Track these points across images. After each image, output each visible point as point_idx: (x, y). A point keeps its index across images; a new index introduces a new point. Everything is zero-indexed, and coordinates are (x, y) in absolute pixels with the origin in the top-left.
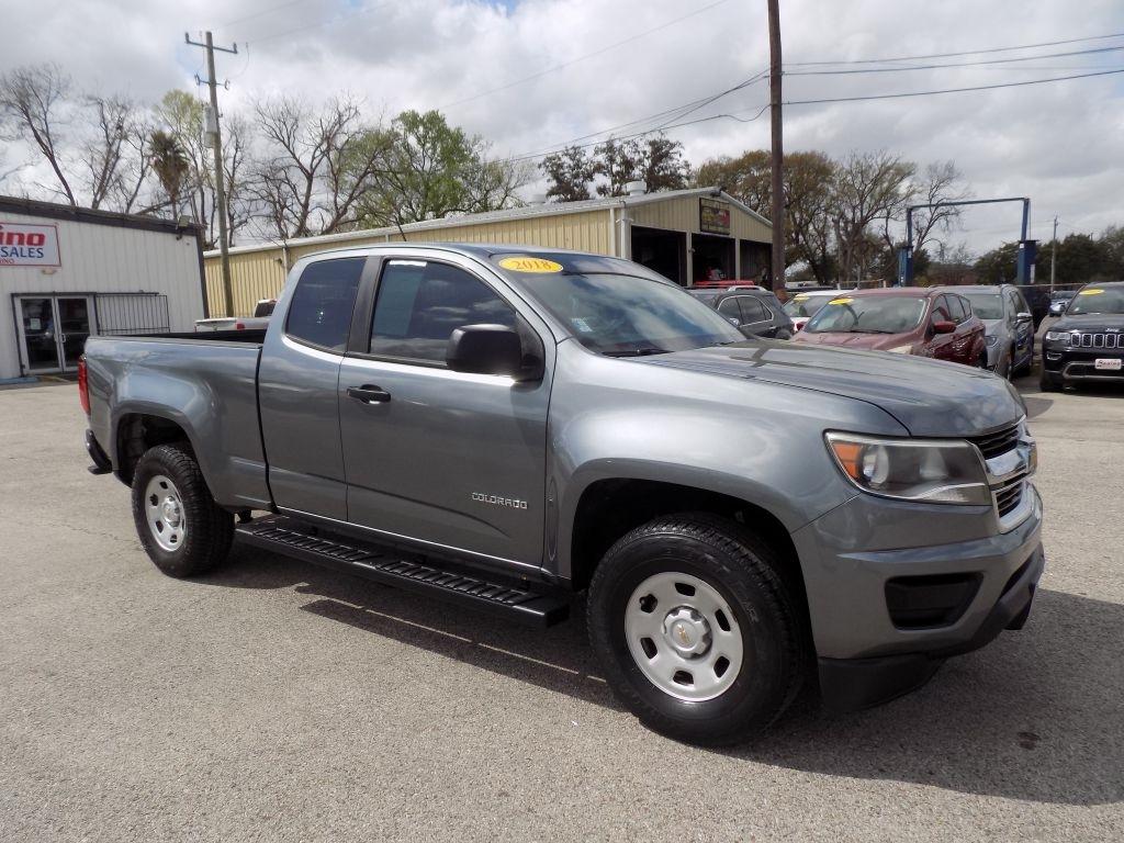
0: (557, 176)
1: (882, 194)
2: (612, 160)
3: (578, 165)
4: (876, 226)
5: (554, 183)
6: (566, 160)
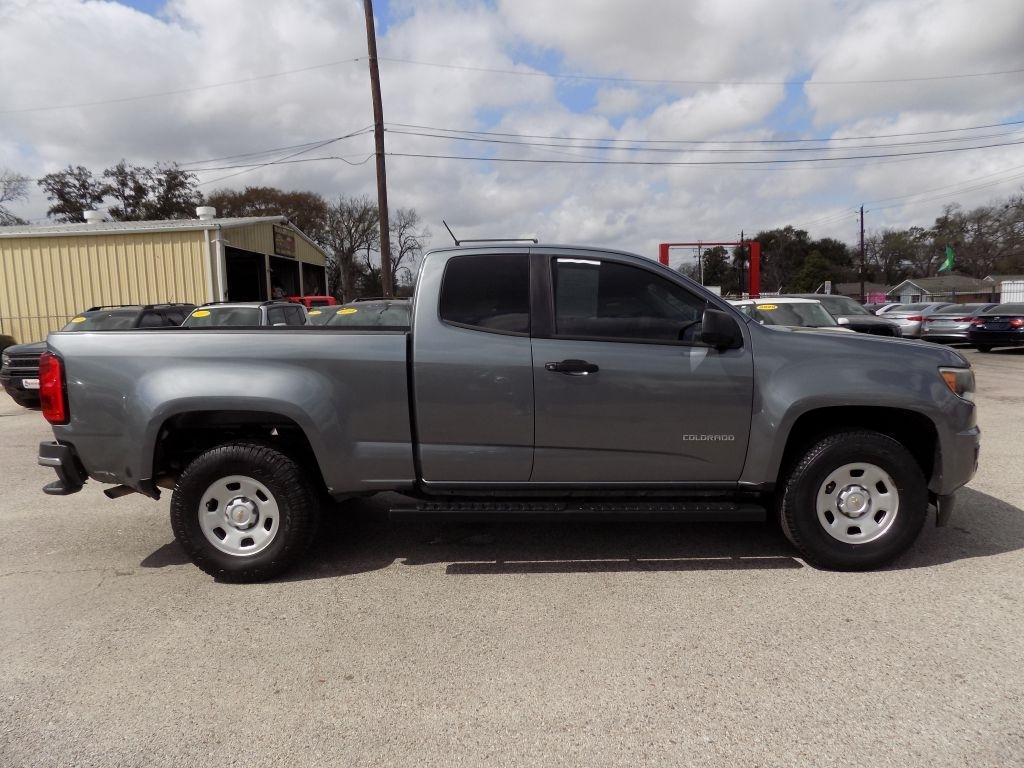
0: (61, 195)
1: (364, 231)
2: (124, 184)
3: (84, 185)
4: (360, 255)
5: (56, 202)
6: (72, 180)
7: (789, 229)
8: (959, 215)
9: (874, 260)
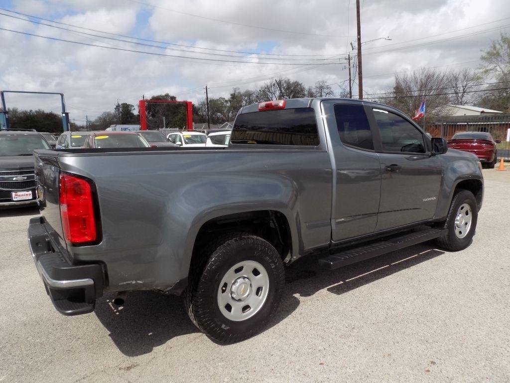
7: (167, 95)
8: (239, 93)
9: (204, 112)
